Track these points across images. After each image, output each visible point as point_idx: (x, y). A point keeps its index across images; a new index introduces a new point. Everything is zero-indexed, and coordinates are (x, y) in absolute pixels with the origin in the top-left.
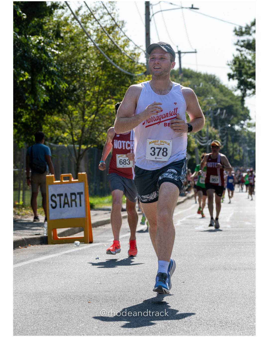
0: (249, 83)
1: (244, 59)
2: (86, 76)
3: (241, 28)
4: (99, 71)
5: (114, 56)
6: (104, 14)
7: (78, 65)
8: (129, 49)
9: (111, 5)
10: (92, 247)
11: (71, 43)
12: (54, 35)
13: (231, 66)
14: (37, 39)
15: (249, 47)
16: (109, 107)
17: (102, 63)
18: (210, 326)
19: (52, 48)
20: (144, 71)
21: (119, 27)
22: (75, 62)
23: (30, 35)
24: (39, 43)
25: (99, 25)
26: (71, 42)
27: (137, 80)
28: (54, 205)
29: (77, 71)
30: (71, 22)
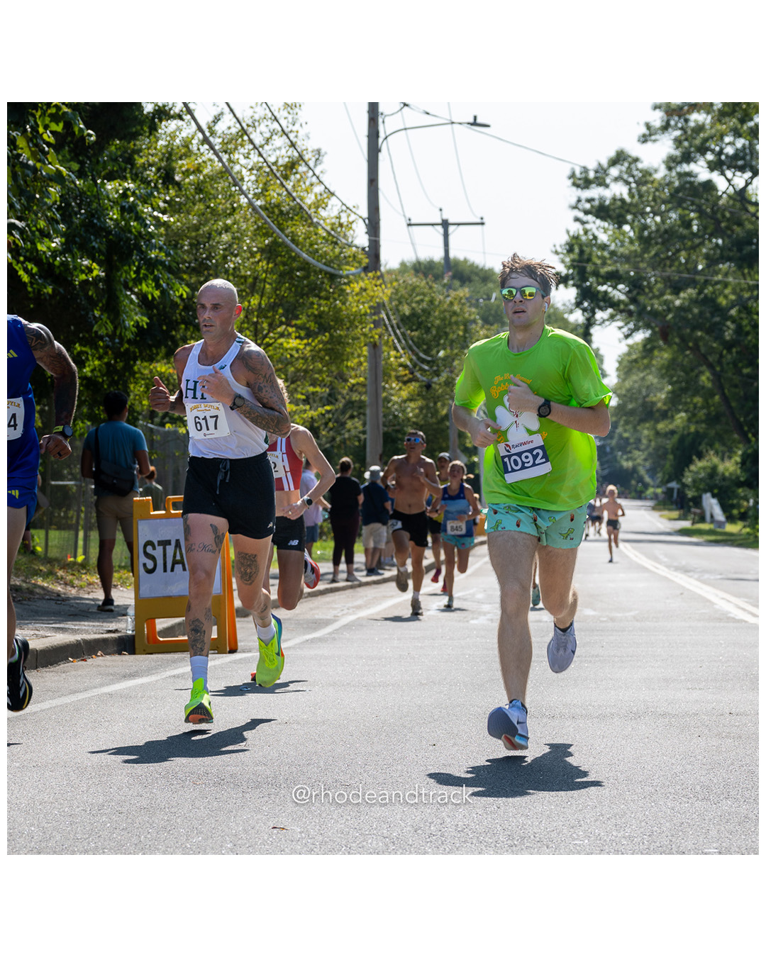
0: (600, 296)
1: (591, 240)
2: (231, 271)
3: (585, 170)
4: (260, 261)
5: (293, 229)
6: (273, 133)
7: (212, 247)
8: (329, 213)
9: (289, 113)
10: (235, 662)
11: (197, 197)
12: (160, 177)
13: (561, 256)
14: (121, 188)
15: (602, 214)
16: (281, 344)
17: (267, 242)
18: (486, 846)
19: (154, 209)
20: (364, 265)
21: (307, 165)
22: (206, 240)
23: (104, 178)
24: (125, 195)
25: (261, 160)
26: (196, 193)
27: (345, 284)
28: (150, 565)
29: (211, 261)
30: (199, 149)
